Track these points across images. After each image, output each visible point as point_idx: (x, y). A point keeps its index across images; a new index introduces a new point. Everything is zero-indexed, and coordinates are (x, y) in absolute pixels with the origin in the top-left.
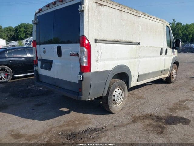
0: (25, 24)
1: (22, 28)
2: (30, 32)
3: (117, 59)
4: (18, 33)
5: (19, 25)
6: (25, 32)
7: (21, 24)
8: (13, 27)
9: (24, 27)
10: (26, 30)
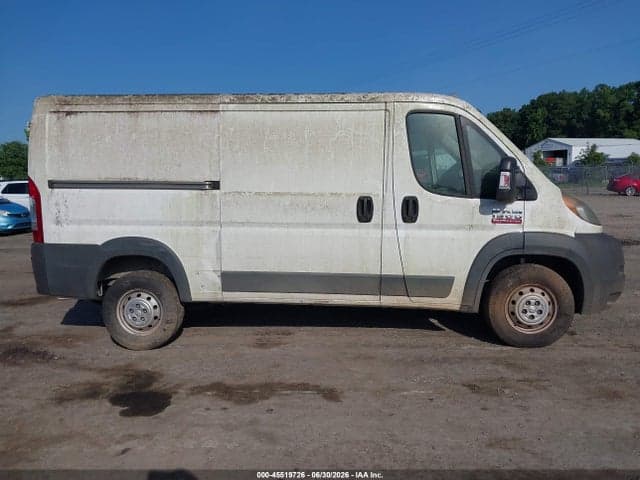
0: (553, 94)
1: (540, 111)
2: (564, 118)
3: (121, 223)
4: (526, 125)
5: (533, 102)
6: (548, 121)
7: (540, 97)
8: (517, 110)
9: (547, 106)
10: (553, 114)
